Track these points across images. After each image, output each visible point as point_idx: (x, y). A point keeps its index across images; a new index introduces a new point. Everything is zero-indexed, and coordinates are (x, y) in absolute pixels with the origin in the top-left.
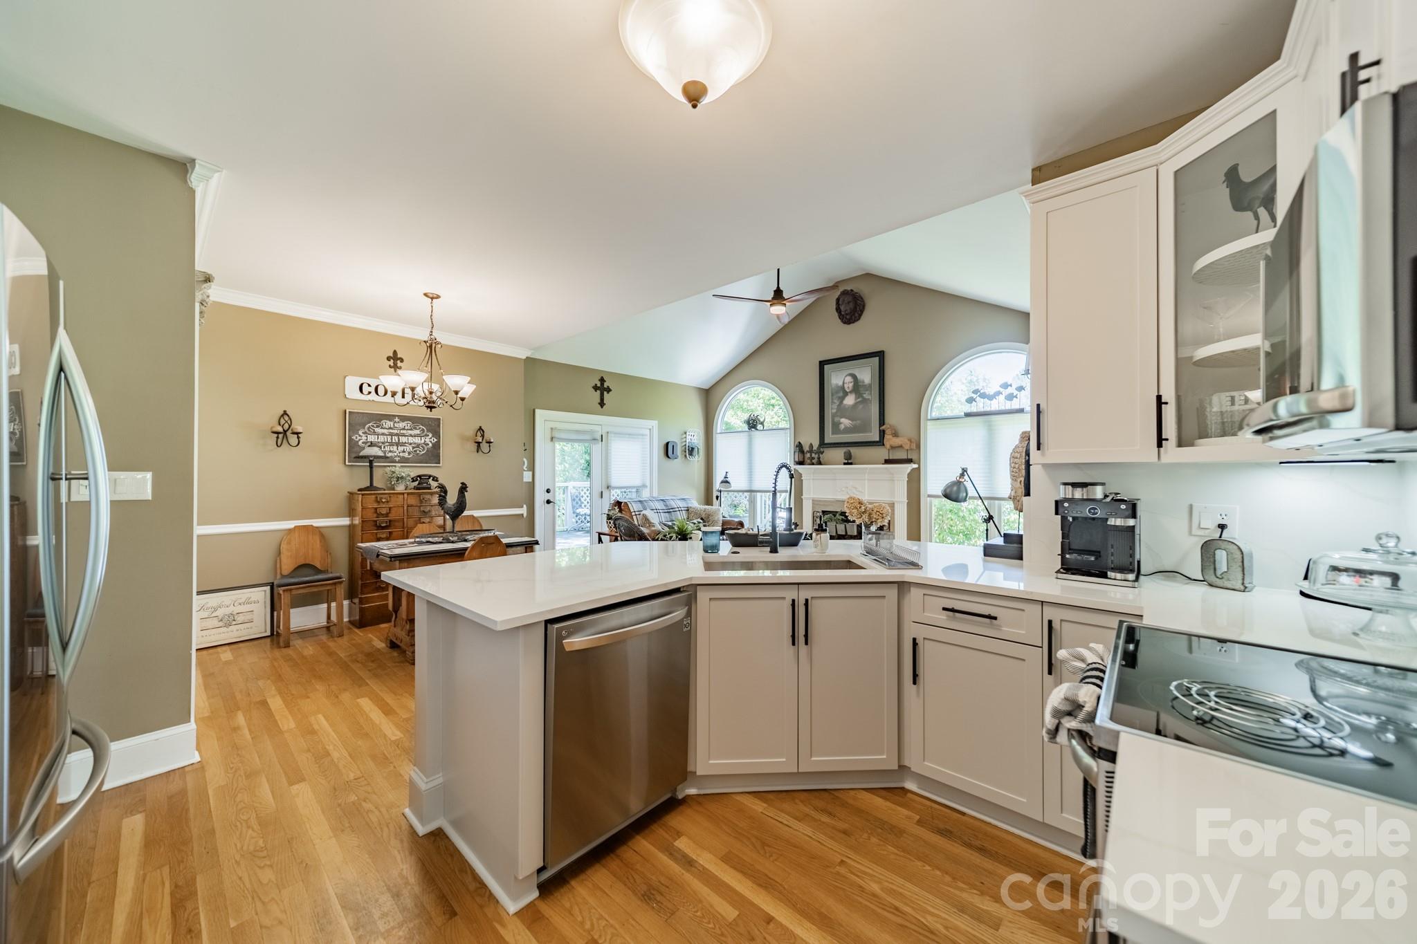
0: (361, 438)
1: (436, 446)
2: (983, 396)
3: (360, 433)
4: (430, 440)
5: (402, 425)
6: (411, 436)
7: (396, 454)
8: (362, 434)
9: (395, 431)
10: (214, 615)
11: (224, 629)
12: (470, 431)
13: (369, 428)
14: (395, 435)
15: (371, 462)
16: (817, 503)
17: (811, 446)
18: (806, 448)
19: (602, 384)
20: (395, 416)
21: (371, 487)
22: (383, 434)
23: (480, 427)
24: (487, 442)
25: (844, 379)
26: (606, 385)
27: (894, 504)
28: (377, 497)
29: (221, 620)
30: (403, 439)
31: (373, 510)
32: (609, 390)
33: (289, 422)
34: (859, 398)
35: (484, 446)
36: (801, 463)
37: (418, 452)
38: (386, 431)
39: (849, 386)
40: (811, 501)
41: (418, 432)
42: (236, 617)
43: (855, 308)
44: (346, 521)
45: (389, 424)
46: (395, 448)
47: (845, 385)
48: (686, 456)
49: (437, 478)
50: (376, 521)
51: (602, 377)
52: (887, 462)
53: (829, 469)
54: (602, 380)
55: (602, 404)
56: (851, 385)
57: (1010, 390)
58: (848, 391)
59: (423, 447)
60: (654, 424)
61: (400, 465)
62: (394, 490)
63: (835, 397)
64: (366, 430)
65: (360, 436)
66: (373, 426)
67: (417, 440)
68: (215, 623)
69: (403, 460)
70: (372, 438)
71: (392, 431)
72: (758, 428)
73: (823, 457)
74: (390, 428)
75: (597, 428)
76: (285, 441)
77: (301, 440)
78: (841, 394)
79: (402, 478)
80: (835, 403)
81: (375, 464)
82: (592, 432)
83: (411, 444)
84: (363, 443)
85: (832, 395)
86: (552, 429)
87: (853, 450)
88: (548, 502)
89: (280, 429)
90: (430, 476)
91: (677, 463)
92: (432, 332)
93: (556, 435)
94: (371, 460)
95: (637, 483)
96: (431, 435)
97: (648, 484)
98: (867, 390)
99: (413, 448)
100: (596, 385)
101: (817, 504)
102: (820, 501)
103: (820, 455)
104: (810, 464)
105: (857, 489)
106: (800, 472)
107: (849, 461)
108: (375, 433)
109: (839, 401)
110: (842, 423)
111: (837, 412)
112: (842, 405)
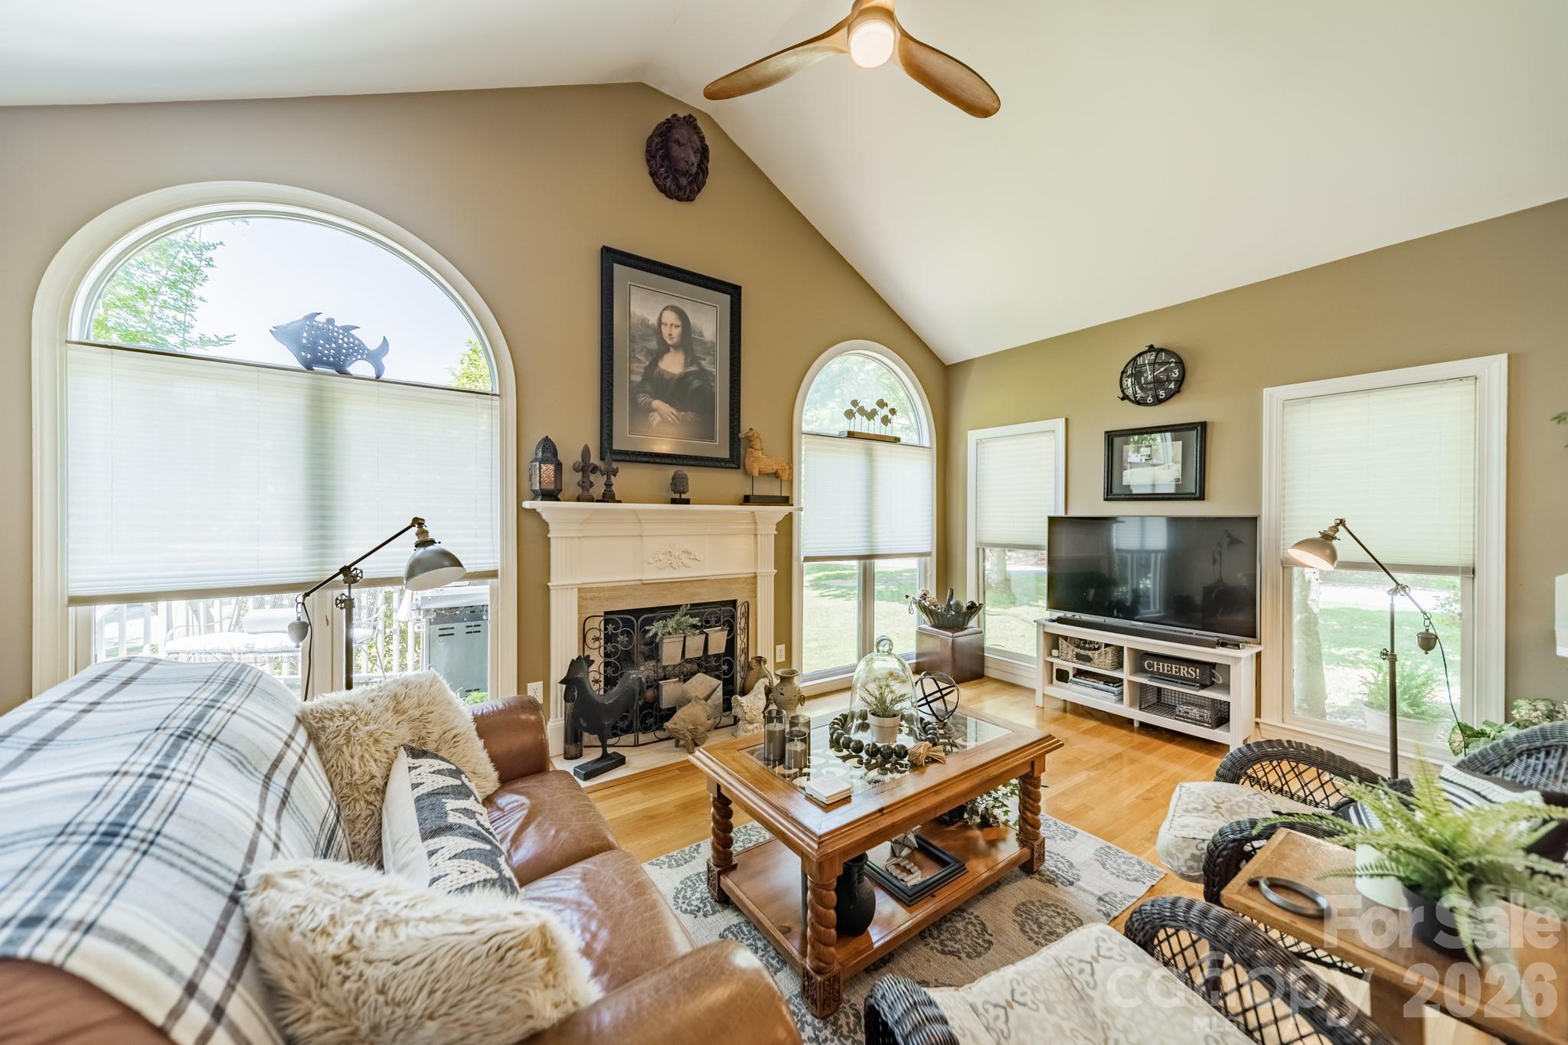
2: (862, 411)
16: (590, 595)
17: (586, 452)
18: (570, 456)
25: (661, 314)
27: (756, 577)
34: (691, 365)
36: (550, 495)
39: (672, 332)
40: (576, 591)
47: (663, 327)
52: (751, 500)
53: (634, 512)
56: (676, 332)
57: (885, 411)
58: (669, 342)
63: (638, 347)
73: (617, 485)
78: (653, 345)
80: (639, 361)
85: (633, 341)
87: (691, 476)
98: (708, 354)
101: (591, 599)
102: (603, 589)
103: (608, 478)
104: (579, 500)
105: (690, 554)
106: (545, 516)
107: (684, 496)
109: (650, 359)
110: (655, 411)
111: (642, 383)
112: (658, 370)
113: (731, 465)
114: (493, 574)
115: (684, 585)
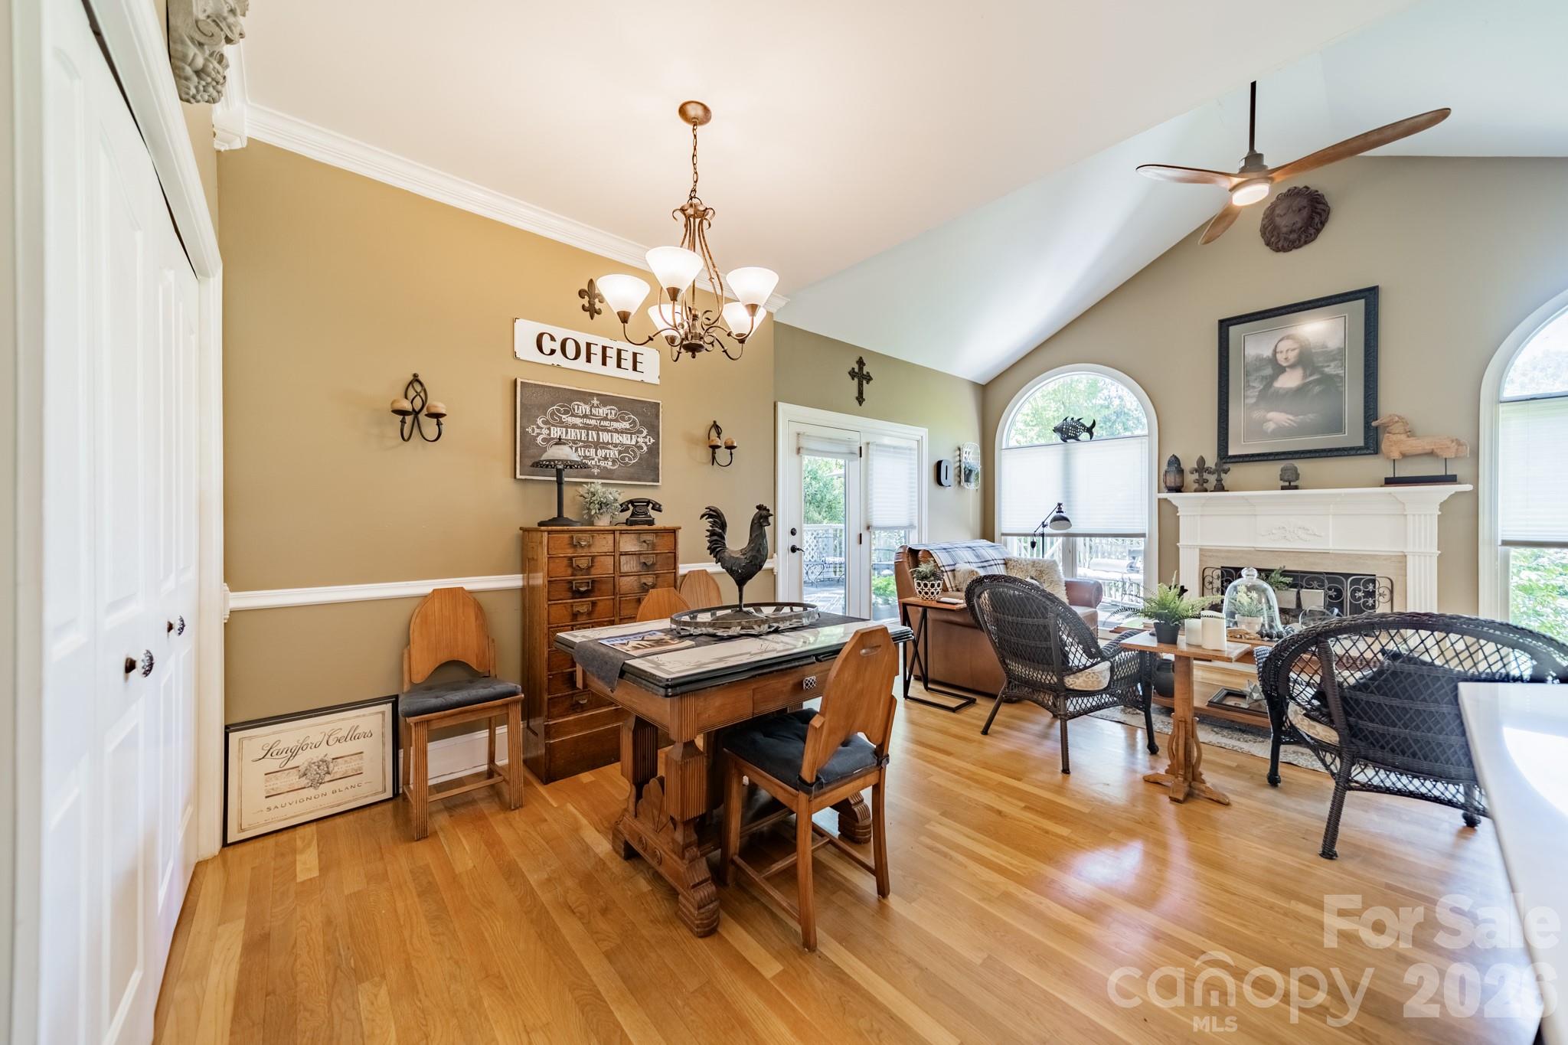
0: (541, 431)
1: (654, 450)
3: (539, 422)
4: (644, 440)
5: (602, 411)
6: (616, 431)
7: (593, 462)
8: (541, 425)
9: (593, 422)
10: (291, 764)
11: (311, 792)
12: (700, 430)
13: (553, 414)
14: (592, 429)
15: (559, 474)
16: (1209, 554)
17: (1202, 461)
18: (1189, 463)
19: (861, 369)
20: (592, 395)
21: (559, 519)
22: (574, 426)
23: (715, 422)
24: (727, 448)
25: (1276, 346)
26: (866, 370)
27: (1406, 556)
28: (572, 537)
29: (305, 774)
30: (605, 437)
31: (566, 562)
32: (869, 378)
33: (422, 394)
34: (1311, 375)
35: (722, 455)
36: (1178, 489)
37: (627, 459)
38: (578, 421)
39: (1288, 356)
40: (1198, 550)
41: (626, 425)
42: (331, 765)
43: (1311, 218)
44: (515, 581)
45: (584, 408)
46: (593, 451)
48: (960, 482)
49: (660, 506)
50: (570, 582)
51: (861, 358)
52: (1390, 482)
53: (1243, 497)
54: (861, 363)
55: (860, 399)
56: (1293, 354)
58: (1285, 364)
59: (633, 451)
60: (922, 432)
61: (600, 481)
62: (592, 524)
63: (1252, 378)
64: (548, 417)
65: (538, 427)
66: (558, 411)
67: (625, 439)
68: (294, 779)
69: (606, 474)
70: (556, 432)
71: (588, 421)
72: (1080, 438)
73: (1227, 479)
74: (585, 416)
75: (855, 436)
76: (416, 431)
77: (443, 427)
78: (1268, 371)
79: (607, 504)
80: (1254, 387)
81: (566, 479)
82: (849, 441)
83: (616, 446)
84: (544, 440)
85: (1247, 374)
86: (799, 434)
87: (1303, 466)
88: (794, 549)
89: (406, 405)
90: (649, 502)
91: (949, 492)
92: (694, 190)
93: (804, 443)
94: (559, 471)
95: (903, 521)
96: (645, 432)
97: (916, 523)
98: (1333, 360)
99: (620, 452)
100: (853, 369)
101: (1210, 557)
102: (1219, 551)
103: (1219, 475)
104: (1195, 491)
105: (1308, 530)
106: (1174, 503)
107: (1292, 484)
108: (562, 424)
109: (1264, 383)
110: (1270, 420)
111: (1256, 404)
112: (1272, 390)
113: (1365, 452)
114: (1143, 535)
115: (1302, 555)
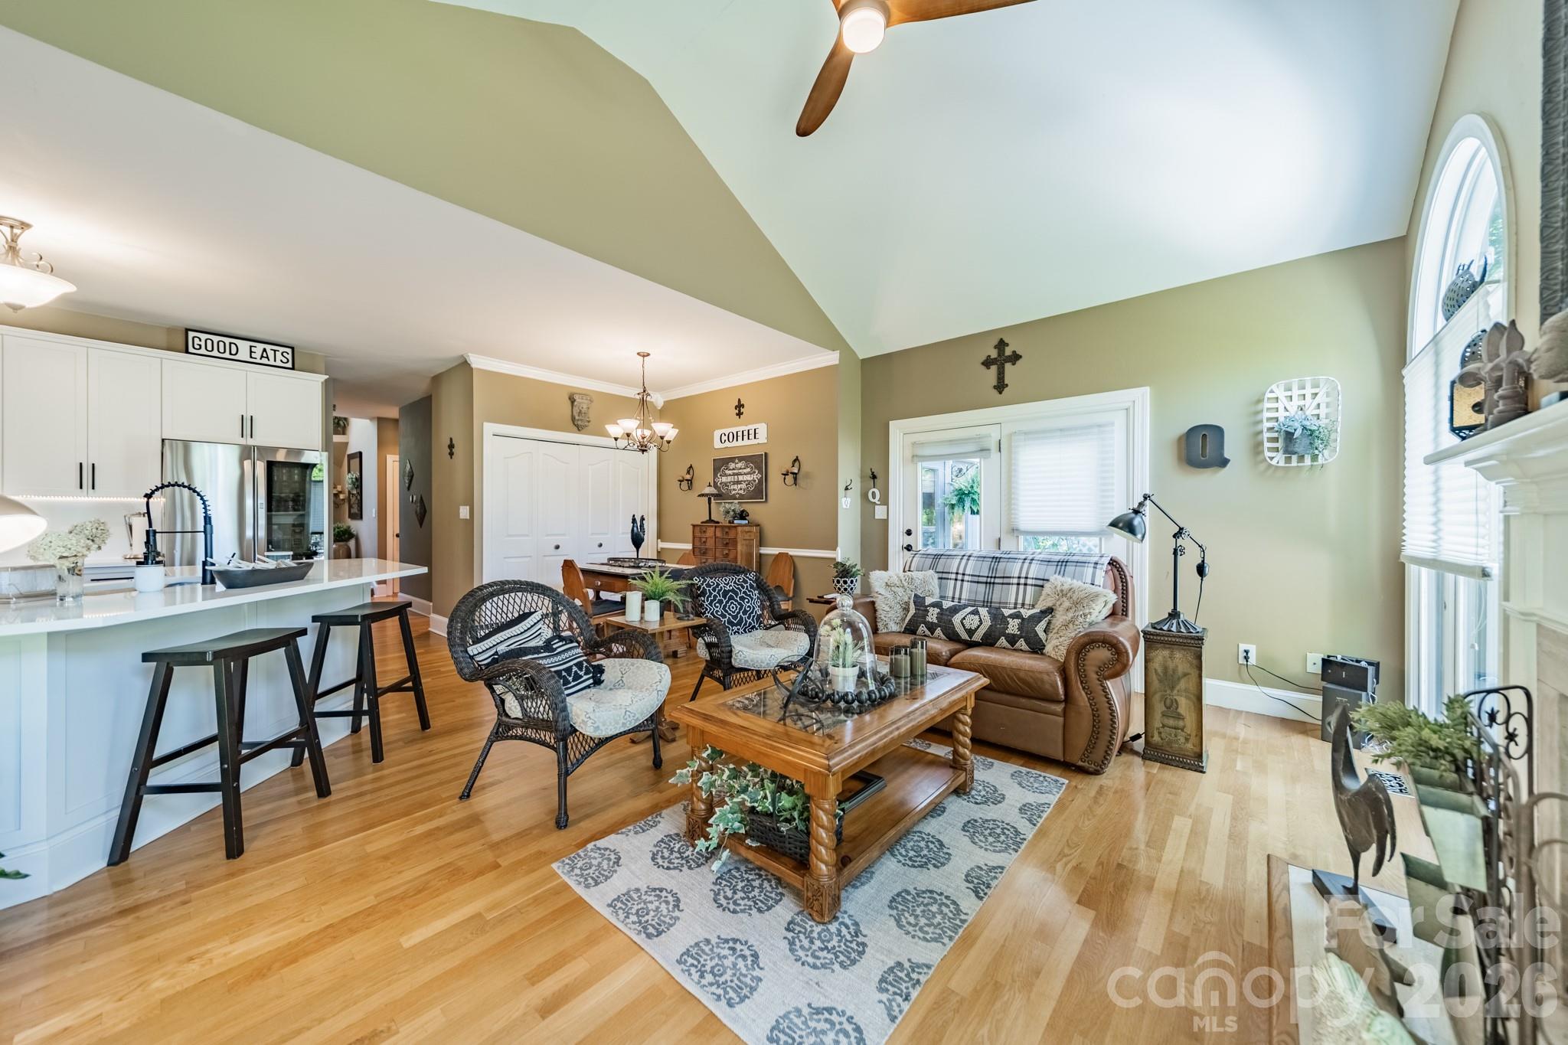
0: (719, 480)
1: (761, 481)
4: (757, 476)
5: (739, 465)
6: (745, 474)
7: (736, 492)
8: (719, 477)
9: (736, 471)
12: (788, 465)
13: (722, 471)
14: (735, 475)
15: (709, 499)
19: (1001, 353)
20: (735, 458)
21: (710, 520)
22: (730, 475)
23: (797, 457)
28: (701, 528)
30: (741, 478)
31: (699, 539)
32: (1015, 358)
33: (693, 472)
37: (749, 488)
38: (730, 472)
41: (748, 470)
45: (733, 465)
46: (736, 486)
48: (1269, 457)
51: (1001, 340)
54: (1001, 345)
55: (1001, 386)
59: (752, 483)
61: (736, 501)
64: (721, 473)
66: (724, 469)
67: (748, 478)
69: (740, 497)
70: (723, 479)
71: (734, 472)
74: (733, 469)
75: (992, 430)
77: (693, 485)
79: (729, 512)
83: (745, 482)
84: (720, 483)
86: (913, 444)
88: (909, 548)
93: (922, 451)
96: (757, 472)
99: (747, 485)
100: (988, 357)
108: (726, 475)
